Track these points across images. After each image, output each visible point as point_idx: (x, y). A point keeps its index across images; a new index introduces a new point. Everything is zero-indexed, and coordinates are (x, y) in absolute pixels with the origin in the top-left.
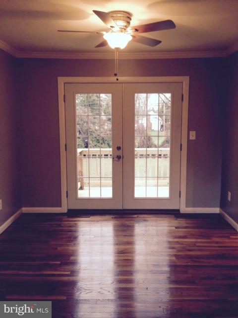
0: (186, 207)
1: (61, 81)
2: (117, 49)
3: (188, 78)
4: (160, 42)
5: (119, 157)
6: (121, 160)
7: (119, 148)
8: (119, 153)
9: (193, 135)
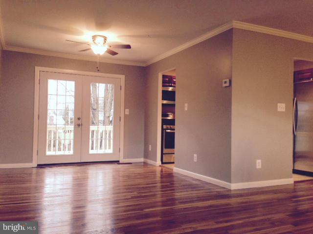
0: (124, 158)
1: (38, 69)
2: (99, 55)
3: (124, 76)
4: (117, 54)
5: (79, 125)
6: (80, 127)
7: (79, 119)
8: (79, 122)
9: (127, 112)
